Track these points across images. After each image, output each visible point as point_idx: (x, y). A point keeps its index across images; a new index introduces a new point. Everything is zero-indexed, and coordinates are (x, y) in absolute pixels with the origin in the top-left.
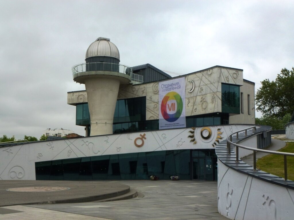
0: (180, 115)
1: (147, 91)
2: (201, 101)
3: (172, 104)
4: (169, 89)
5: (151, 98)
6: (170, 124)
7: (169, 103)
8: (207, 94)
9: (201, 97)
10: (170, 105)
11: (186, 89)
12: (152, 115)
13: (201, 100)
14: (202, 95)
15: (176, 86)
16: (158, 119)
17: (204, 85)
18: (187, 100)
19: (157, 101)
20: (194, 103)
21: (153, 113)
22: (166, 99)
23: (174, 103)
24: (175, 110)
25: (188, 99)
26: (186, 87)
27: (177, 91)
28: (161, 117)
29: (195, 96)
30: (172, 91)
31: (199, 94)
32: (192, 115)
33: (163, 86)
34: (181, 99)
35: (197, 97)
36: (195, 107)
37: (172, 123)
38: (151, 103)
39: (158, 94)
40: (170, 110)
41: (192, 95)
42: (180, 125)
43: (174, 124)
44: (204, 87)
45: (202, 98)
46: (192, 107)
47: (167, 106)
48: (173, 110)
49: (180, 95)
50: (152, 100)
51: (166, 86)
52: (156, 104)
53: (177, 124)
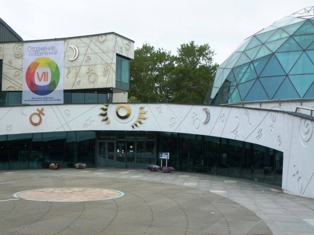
0: (55, 88)
1: (4, 53)
2: (88, 73)
3: (44, 73)
4: (39, 54)
5: (10, 62)
6: (39, 98)
7: (39, 71)
8: (96, 65)
9: (88, 67)
10: (40, 75)
11: (64, 57)
12: (11, 85)
13: (87, 71)
14: (90, 66)
15: (51, 51)
16: (21, 90)
17: (92, 53)
18: (66, 70)
19: (20, 67)
20: (77, 75)
21: (13, 82)
22: (35, 65)
23: (47, 73)
24: (47, 80)
25: (68, 68)
26: (65, 53)
27: (52, 57)
28: (25, 88)
29: (79, 66)
30: (44, 56)
31: (84, 63)
32: (73, 89)
33: (29, 49)
34: (57, 68)
35: (81, 67)
36: (78, 79)
37: (43, 96)
38: (10, 69)
39: (23, 59)
40: (40, 80)
41: (74, 64)
42: (55, 100)
43: (46, 98)
44: (92, 57)
45: (89, 69)
46: (75, 79)
47: (36, 75)
48: (45, 81)
49: (56, 62)
50: (12, 66)
51: (35, 49)
52: (18, 70)
53: (50, 98)
